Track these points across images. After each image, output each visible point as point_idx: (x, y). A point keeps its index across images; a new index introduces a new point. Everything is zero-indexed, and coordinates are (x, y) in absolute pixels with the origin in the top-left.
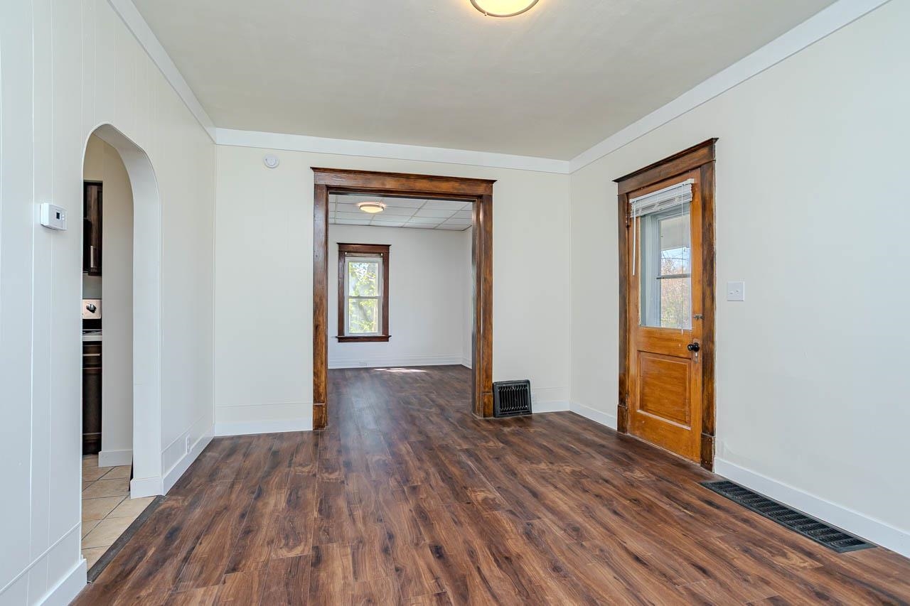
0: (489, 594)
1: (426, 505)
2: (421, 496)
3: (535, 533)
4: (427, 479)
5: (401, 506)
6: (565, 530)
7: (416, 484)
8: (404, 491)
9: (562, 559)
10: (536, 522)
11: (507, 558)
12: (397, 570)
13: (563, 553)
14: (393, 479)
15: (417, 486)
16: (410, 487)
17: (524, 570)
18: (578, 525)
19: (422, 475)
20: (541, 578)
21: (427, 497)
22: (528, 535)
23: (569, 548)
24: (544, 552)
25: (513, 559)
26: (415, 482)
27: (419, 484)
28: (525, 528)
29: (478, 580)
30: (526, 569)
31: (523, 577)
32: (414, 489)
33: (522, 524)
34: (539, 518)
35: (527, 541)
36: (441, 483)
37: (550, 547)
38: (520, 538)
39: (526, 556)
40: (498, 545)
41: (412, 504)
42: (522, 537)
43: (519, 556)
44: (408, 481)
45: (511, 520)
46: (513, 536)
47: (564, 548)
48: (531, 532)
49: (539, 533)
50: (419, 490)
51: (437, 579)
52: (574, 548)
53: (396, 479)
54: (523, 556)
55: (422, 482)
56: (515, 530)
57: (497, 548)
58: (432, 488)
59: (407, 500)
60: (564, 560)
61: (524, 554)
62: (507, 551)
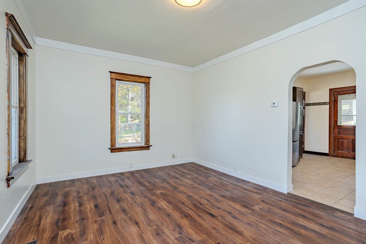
0: (189, 206)
3: (177, 229)
6: (163, 233)
9: (166, 219)
10: (178, 236)
11: (187, 216)
13: (166, 221)
17: (180, 214)
18: (156, 237)
20: (174, 212)
22: (180, 228)
23: (163, 224)
24: (173, 221)
25: (184, 217)
28: (183, 231)
29: (193, 209)
30: (179, 214)
31: (180, 212)
33: (184, 233)
34: (176, 239)
35: (180, 224)
37: (170, 223)
38: (184, 225)
39: (180, 218)
40: (191, 221)
42: (183, 226)
43: (182, 218)
45: (190, 234)
46: (187, 226)
47: (165, 224)
48: (179, 229)
49: (176, 229)
51: (205, 208)
52: (161, 224)
54: (181, 218)
56: (187, 229)
57: (191, 220)
60: (165, 218)
61: (181, 219)
62: (187, 219)
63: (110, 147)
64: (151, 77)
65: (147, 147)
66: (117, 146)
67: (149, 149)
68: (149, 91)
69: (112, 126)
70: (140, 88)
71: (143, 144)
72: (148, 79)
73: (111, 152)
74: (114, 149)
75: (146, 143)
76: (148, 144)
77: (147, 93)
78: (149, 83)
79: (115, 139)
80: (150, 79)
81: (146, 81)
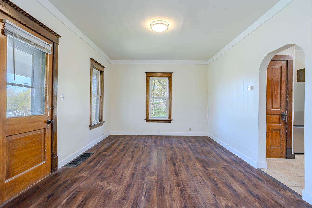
1: (175, 177)
2: (176, 181)
4: (171, 190)
5: (184, 178)
7: (177, 188)
8: (183, 184)
12: (184, 163)
14: (189, 194)
15: (177, 187)
16: (180, 187)
19: (173, 194)
21: (174, 180)
26: (177, 189)
27: (175, 188)
32: (178, 185)
36: (166, 186)
41: (180, 178)
44: (181, 190)
50: (176, 184)
53: (187, 193)
55: (174, 189)
58: (170, 184)
59: (182, 180)
63: (146, 119)
64: (172, 73)
65: (170, 121)
66: (150, 118)
67: (171, 122)
68: (171, 82)
69: (147, 106)
70: (165, 80)
71: (167, 119)
72: (170, 74)
73: (146, 122)
74: (147, 120)
75: (169, 118)
76: (170, 118)
77: (170, 84)
78: (171, 77)
79: (148, 114)
80: (172, 74)
81: (169, 75)
